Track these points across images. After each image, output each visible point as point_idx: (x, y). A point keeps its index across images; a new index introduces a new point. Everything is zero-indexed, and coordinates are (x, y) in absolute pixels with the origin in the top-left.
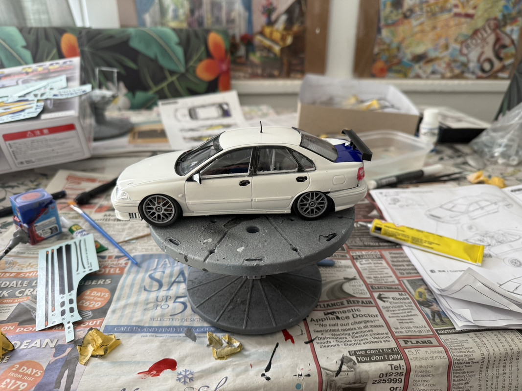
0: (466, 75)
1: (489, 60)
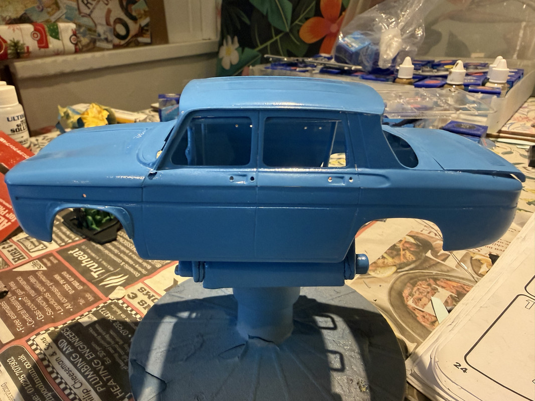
0: (98, 44)
1: (119, 21)
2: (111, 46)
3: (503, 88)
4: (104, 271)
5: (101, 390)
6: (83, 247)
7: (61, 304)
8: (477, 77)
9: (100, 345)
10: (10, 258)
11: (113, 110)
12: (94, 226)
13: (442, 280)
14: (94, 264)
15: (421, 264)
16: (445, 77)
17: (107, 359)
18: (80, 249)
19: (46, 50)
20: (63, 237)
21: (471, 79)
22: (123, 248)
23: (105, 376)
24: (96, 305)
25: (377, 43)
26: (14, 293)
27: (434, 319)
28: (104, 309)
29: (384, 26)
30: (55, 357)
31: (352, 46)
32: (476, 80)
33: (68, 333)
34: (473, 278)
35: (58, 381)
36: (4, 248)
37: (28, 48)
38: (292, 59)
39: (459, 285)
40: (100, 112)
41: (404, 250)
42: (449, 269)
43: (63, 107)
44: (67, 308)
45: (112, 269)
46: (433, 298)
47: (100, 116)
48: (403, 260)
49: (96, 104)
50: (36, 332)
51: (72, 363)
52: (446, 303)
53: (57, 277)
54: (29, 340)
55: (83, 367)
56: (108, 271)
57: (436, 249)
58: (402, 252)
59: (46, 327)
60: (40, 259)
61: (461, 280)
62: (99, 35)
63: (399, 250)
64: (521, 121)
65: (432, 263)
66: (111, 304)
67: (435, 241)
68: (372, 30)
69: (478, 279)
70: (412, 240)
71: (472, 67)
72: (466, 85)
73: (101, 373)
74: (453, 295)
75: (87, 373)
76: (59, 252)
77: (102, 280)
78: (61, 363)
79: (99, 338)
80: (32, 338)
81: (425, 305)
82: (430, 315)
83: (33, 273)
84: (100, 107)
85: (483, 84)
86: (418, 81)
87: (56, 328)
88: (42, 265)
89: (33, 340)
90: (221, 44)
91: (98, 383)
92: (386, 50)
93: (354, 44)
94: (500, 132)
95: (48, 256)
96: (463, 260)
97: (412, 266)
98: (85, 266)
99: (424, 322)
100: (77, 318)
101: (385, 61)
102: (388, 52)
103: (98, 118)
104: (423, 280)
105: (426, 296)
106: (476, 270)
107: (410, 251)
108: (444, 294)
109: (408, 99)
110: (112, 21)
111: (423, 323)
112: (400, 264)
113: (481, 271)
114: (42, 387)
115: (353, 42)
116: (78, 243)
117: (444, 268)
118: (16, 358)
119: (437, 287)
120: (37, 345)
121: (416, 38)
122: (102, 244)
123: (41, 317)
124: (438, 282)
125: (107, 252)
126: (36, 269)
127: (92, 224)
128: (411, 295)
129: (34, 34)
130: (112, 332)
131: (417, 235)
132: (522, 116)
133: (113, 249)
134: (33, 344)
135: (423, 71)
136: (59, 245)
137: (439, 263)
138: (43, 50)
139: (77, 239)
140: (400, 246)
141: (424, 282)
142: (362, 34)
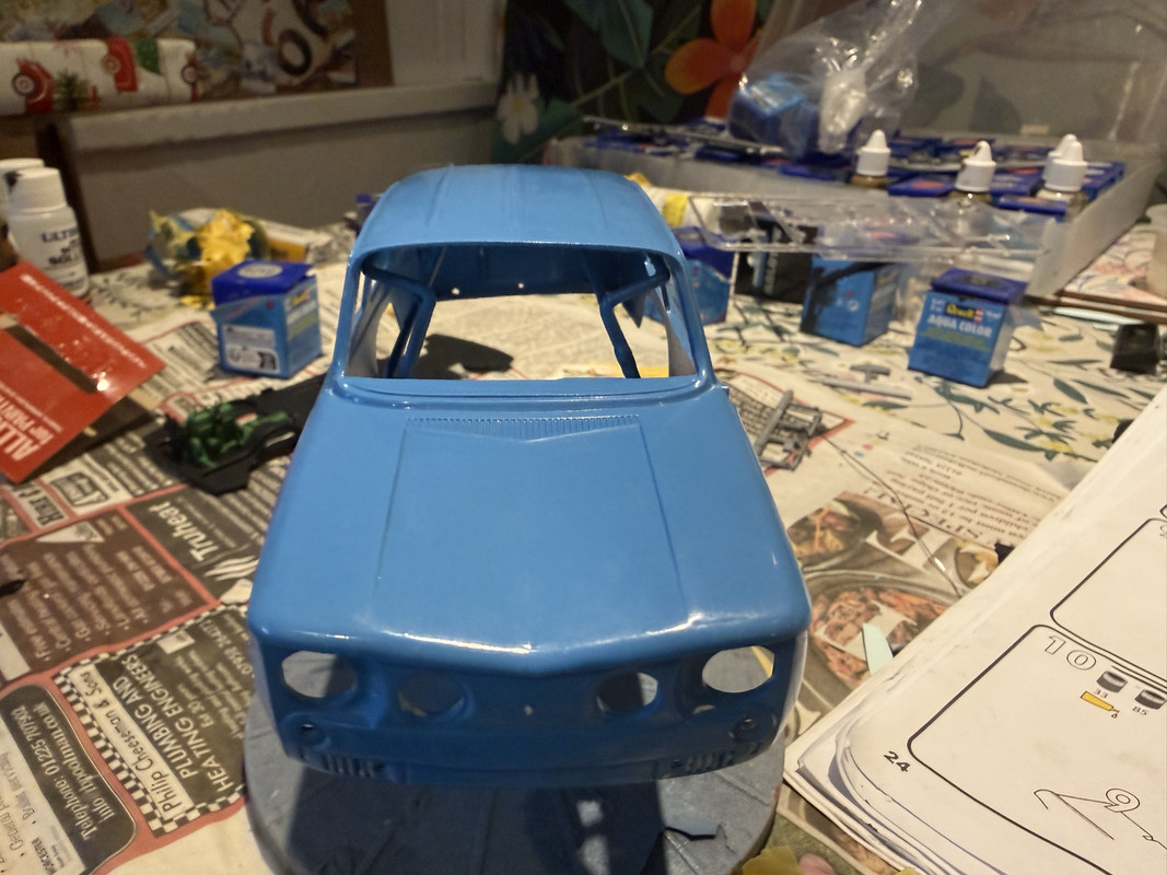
2: (271, 88)
3: (1073, 203)
4: (215, 548)
5: (189, 774)
6: (180, 500)
7: (126, 609)
8: (1022, 176)
9: (195, 691)
10: (34, 515)
11: (263, 223)
12: (204, 459)
13: (891, 591)
14: (198, 533)
15: (855, 557)
16: (953, 175)
17: (205, 717)
18: (174, 504)
19: (133, 94)
20: (142, 477)
21: (1008, 182)
22: (258, 505)
23: (199, 750)
24: (194, 614)
25: (816, 98)
26: (36, 585)
27: (862, 666)
28: (209, 621)
29: (832, 64)
30: (105, 710)
31: (766, 104)
32: (1020, 183)
33: (135, 665)
34: (955, 588)
35: (107, 754)
36: (23, 495)
37: (95, 90)
38: (641, 128)
39: (924, 602)
40: (235, 228)
41: (822, 529)
42: (908, 570)
43: (162, 213)
44: (138, 617)
45: (231, 544)
46: (866, 626)
47: (235, 235)
48: (817, 548)
49: (229, 211)
50: (73, 660)
51: (138, 721)
52: (892, 637)
53: (123, 557)
54: (58, 675)
55: (157, 730)
56: (223, 548)
57: (889, 530)
58: (818, 533)
59: (92, 652)
60: (93, 519)
61: (929, 593)
62: (248, 65)
63: (813, 528)
64: (1109, 272)
65: (876, 556)
66: (224, 612)
67: (887, 514)
68: (808, 72)
69: (963, 591)
70: (843, 510)
71: (1015, 155)
72: (996, 194)
73: (190, 742)
74: (910, 621)
75: (162, 743)
76: (131, 507)
77: (211, 567)
78: (116, 721)
79: (194, 677)
80: (64, 672)
81: (850, 638)
82: (855, 658)
83: (77, 547)
84: (236, 217)
85: (1033, 193)
86: (897, 182)
87: (112, 654)
88: (95, 532)
89: (66, 676)
90: (502, 90)
91: (184, 761)
92: (834, 116)
93: (770, 101)
94: (1061, 293)
95: (107, 515)
96: (940, 554)
97: (835, 561)
98: (181, 537)
99: (841, 671)
100: (155, 638)
101: (832, 137)
102: (837, 119)
103: (231, 240)
104: (852, 590)
105: (853, 621)
106: (962, 572)
107: (835, 532)
108: (890, 618)
109: (867, 220)
110: (275, 35)
111: (839, 674)
112: (810, 557)
113: (974, 576)
114: (75, 765)
115: (768, 95)
116: (170, 491)
117: (898, 568)
118: (30, 708)
119: (878, 604)
120: (72, 685)
121: (900, 91)
122: (218, 494)
123: (85, 632)
124: (882, 596)
125: (225, 511)
126: (82, 538)
127: (200, 455)
128: (824, 618)
129: (109, 61)
130: (221, 668)
131: (855, 500)
132: (1113, 261)
133: (238, 504)
134: (64, 684)
135: (911, 162)
136: (132, 493)
137: (889, 557)
138: (125, 94)
139: (169, 483)
140: (817, 521)
141: (854, 593)
142: (789, 80)
